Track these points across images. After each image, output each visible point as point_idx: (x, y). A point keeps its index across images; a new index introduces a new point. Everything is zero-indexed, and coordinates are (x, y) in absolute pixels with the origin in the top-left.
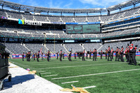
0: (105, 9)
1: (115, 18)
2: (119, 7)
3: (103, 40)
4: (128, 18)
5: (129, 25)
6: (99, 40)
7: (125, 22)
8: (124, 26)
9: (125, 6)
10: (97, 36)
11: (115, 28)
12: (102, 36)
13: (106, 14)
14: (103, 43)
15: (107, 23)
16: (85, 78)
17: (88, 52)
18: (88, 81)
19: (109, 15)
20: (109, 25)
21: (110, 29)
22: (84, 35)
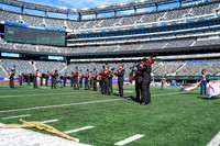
0: (75, 10)
1: (89, 26)
2: (96, 11)
3: (68, 59)
4: (107, 29)
5: (107, 40)
6: (62, 58)
7: (102, 34)
8: (100, 40)
9: (103, 11)
10: (59, 50)
11: (87, 41)
12: (67, 51)
13: (76, 18)
14: (68, 63)
15: (76, 32)
16: (41, 111)
17: (43, 76)
19: (80, 20)
20: (78, 36)
21: (80, 42)
22: (37, 47)
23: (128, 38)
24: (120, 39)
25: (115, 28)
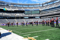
0: (41, 4)
1: (45, 8)
2: (47, 3)
3: (41, 17)
4: (51, 8)
5: (51, 11)
6: (39, 17)
7: (49, 9)
8: (49, 11)
9: (49, 3)
10: (38, 15)
11: (45, 12)
12: (40, 15)
13: (42, 6)
14: (41, 18)
15: (42, 10)
16: (33, 33)
17: (34, 22)
18: (35, 34)
19: (43, 6)
20: (43, 11)
21: (43, 12)
22: (32, 15)
23: (58, 9)
24: (55, 10)
25: (53, 7)
